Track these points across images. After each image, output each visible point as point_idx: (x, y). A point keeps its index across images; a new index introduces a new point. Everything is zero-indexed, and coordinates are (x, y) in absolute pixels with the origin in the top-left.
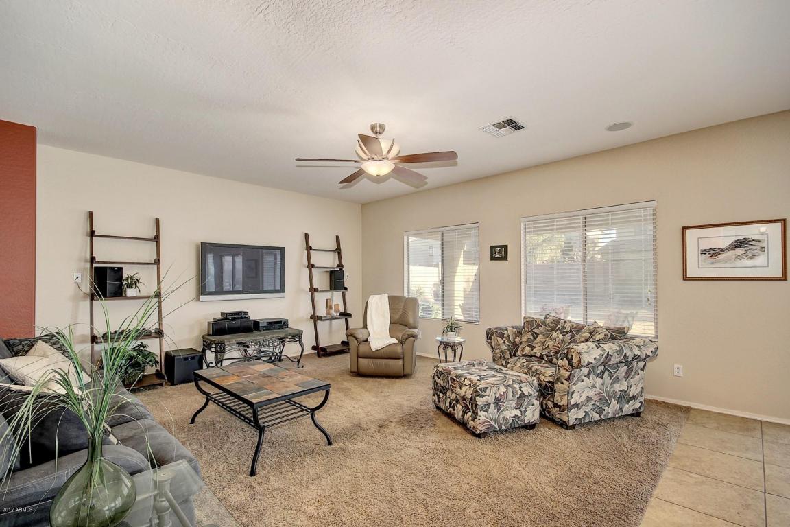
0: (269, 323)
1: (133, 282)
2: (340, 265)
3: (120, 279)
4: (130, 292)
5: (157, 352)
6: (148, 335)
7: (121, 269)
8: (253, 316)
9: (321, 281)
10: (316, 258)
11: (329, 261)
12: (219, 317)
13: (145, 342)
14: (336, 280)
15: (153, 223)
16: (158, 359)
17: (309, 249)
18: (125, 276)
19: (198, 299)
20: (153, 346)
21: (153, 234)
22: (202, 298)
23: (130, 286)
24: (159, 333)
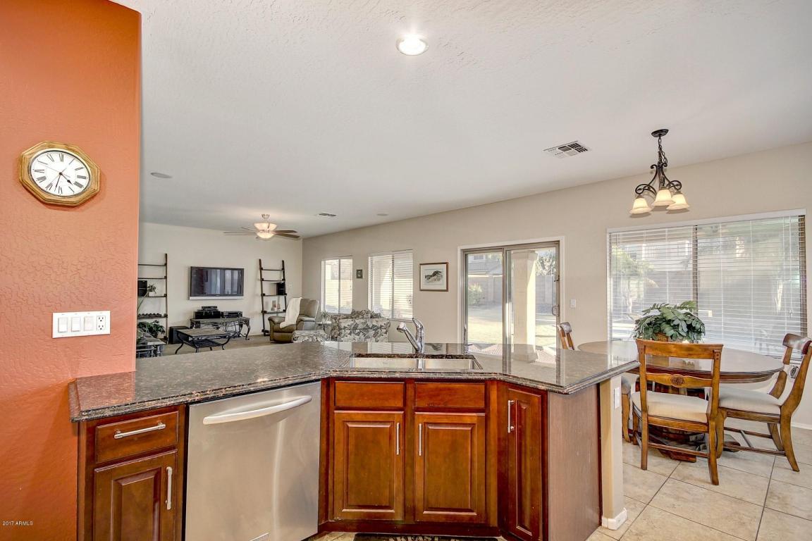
0: (230, 313)
1: (153, 289)
2: (284, 279)
3: (146, 287)
4: (151, 294)
5: (164, 326)
6: (159, 316)
7: (146, 282)
8: (220, 309)
9: (269, 289)
10: (266, 275)
11: (277, 277)
12: (201, 309)
13: (158, 320)
14: (281, 289)
15: (164, 256)
16: (165, 329)
17: (261, 269)
18: (148, 286)
19: (189, 299)
20: (162, 322)
21: (163, 263)
22: (191, 298)
23: (151, 291)
24: (166, 316)
